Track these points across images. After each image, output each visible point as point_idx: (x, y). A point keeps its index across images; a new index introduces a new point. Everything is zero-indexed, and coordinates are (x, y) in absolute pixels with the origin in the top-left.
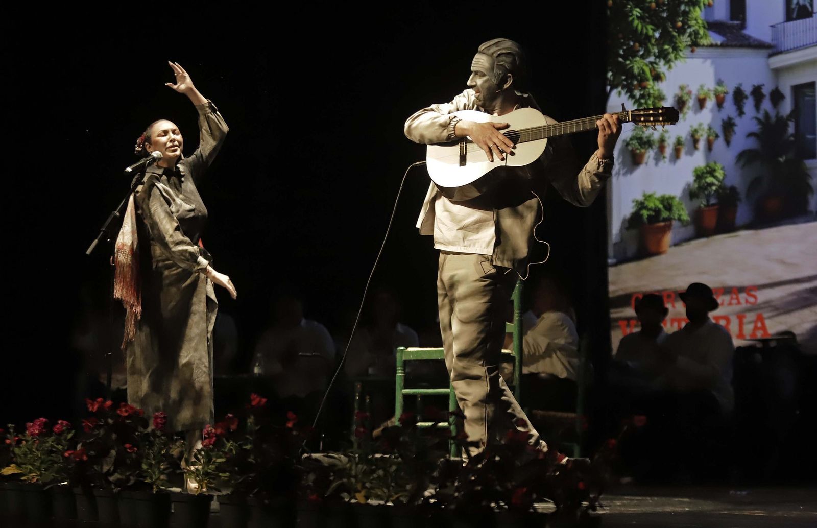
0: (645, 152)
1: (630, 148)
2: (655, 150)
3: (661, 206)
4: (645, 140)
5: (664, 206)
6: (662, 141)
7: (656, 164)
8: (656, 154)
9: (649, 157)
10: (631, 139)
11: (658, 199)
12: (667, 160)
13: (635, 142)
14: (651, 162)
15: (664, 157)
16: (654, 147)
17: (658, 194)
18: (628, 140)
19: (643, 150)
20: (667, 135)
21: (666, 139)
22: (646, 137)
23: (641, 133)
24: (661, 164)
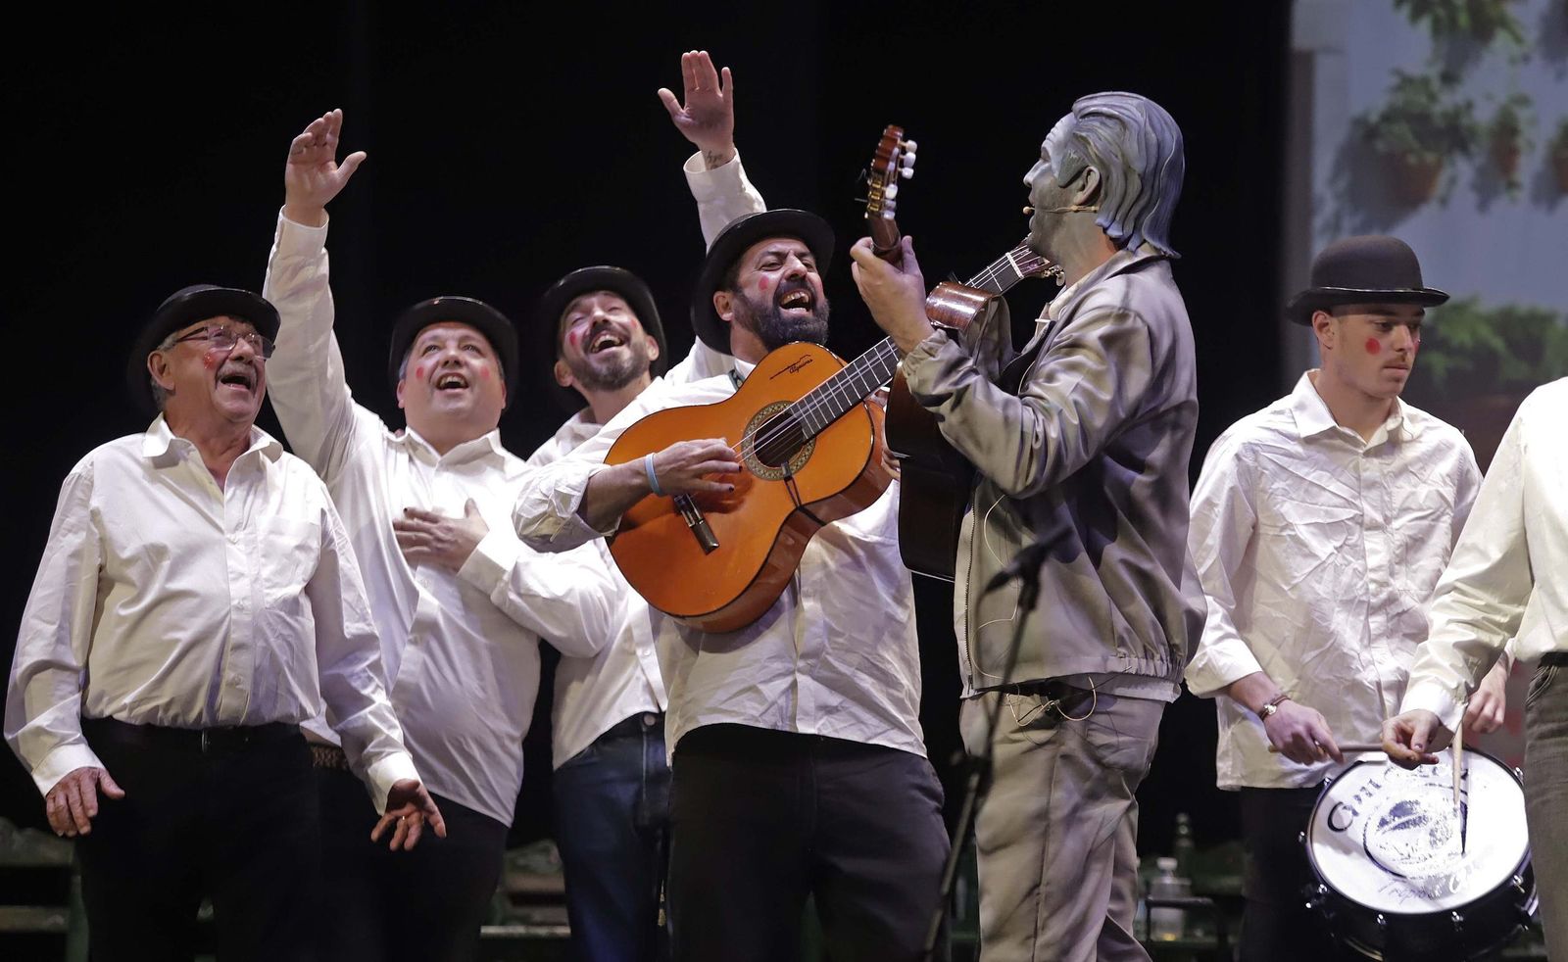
0: (1439, 166)
1: (1380, 146)
2: (1480, 160)
3: (1498, 343)
4: (1439, 123)
5: (1511, 344)
6: (1506, 132)
7: (1483, 205)
8: (1481, 172)
9: (1453, 181)
10: (1388, 117)
11: (1488, 320)
12: (1523, 195)
13: (1402, 130)
14: (1464, 197)
15: (1512, 185)
16: (1473, 148)
17: (1490, 303)
18: (1374, 118)
19: (1430, 158)
20: (1523, 114)
21: (1523, 126)
22: (1445, 115)
23: (1423, 99)
24: (1501, 205)
